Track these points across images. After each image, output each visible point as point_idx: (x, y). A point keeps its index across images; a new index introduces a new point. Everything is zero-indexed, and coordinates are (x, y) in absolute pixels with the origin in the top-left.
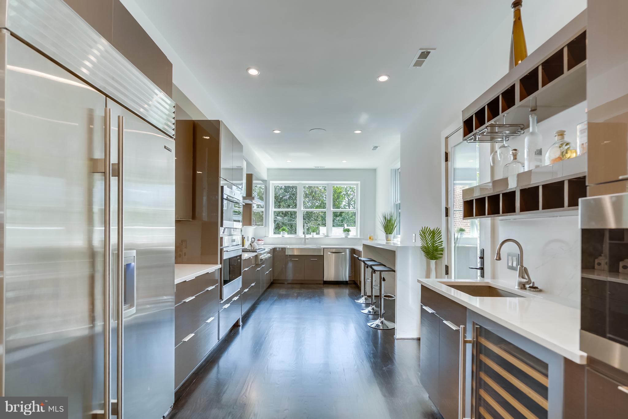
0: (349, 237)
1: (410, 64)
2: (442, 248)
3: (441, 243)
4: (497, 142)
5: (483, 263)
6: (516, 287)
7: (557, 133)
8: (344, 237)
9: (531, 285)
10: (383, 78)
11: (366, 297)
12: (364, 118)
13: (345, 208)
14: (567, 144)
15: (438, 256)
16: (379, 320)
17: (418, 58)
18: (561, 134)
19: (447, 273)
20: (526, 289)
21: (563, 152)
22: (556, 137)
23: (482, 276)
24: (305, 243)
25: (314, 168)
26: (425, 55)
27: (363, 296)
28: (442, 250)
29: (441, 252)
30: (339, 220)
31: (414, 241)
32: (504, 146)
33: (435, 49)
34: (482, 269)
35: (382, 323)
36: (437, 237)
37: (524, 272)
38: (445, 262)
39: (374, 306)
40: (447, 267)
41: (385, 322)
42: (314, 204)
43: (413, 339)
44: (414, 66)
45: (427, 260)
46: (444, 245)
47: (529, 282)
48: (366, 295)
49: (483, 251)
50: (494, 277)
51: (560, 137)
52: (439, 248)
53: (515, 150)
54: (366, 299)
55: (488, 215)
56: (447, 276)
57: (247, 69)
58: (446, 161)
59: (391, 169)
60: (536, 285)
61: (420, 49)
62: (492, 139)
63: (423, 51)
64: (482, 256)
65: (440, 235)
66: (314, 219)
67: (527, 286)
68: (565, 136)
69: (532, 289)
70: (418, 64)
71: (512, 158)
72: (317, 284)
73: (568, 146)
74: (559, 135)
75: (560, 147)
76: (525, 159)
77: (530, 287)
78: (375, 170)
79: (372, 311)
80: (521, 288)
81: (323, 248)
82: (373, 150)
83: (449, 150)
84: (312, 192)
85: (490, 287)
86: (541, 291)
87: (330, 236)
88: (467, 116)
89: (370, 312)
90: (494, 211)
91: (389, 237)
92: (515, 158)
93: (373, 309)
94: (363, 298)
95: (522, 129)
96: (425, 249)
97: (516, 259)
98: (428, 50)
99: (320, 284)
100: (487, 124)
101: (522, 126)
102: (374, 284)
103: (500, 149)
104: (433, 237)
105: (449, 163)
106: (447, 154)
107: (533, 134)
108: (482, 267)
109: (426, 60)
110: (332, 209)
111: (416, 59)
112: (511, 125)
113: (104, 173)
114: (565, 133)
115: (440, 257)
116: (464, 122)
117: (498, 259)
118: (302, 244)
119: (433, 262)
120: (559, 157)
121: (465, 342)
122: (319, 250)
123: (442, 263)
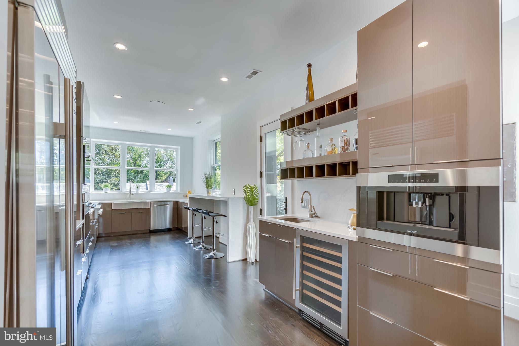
0: (171, 192)
1: (245, 75)
2: (258, 198)
3: (257, 195)
4: (297, 137)
5: (286, 206)
6: (308, 217)
7: (330, 139)
8: (166, 192)
9: (315, 215)
10: (224, 79)
11: (194, 238)
12: (201, 101)
13: (146, 167)
14: (334, 145)
15: (255, 203)
16: (212, 252)
17: (250, 74)
18: (332, 140)
19: (261, 214)
20: (313, 217)
21: (333, 149)
22: (330, 141)
23: (286, 213)
24: (130, 198)
25: (140, 131)
26: (254, 73)
27: (190, 238)
28: (258, 199)
29: (257, 201)
30: (140, 177)
31: (233, 194)
32: (301, 140)
33: (261, 72)
34: (286, 209)
35: (214, 254)
36: (256, 190)
37: (312, 208)
38: (259, 206)
39: (204, 244)
40: (261, 210)
41: (217, 253)
42: (115, 161)
43: (239, 261)
44: (246, 77)
45: (247, 206)
46: (260, 196)
47: (315, 213)
48: (194, 237)
49: (286, 199)
50: (293, 213)
51: (331, 141)
52: (256, 198)
53: (309, 143)
54: (194, 240)
55: (297, 178)
56: (261, 215)
57: (115, 43)
58: (260, 142)
59: (209, 140)
60: (317, 215)
61: (253, 69)
62: (292, 135)
63: (255, 71)
64: (286, 202)
65: (257, 189)
66: (115, 175)
67: (313, 216)
68: (333, 141)
69: (316, 217)
70: (249, 77)
71: (307, 148)
72: (144, 233)
73: (335, 146)
74: (330, 140)
75: (332, 146)
76: (315, 149)
77: (315, 216)
78: (192, 139)
79: (202, 247)
80: (311, 217)
81: (150, 202)
82: (197, 124)
83: (263, 135)
84: (112, 150)
85: (294, 218)
86: (319, 218)
87: (153, 191)
88: (284, 119)
89: (201, 248)
90: (292, 176)
91: (210, 191)
92: (308, 148)
93: (203, 246)
94: (192, 239)
95: (309, 132)
96: (246, 199)
97: (307, 202)
98: (258, 71)
99: (146, 233)
100: (296, 127)
101: (309, 130)
102: (204, 227)
103: (300, 141)
104: (252, 190)
105: (262, 143)
106: (261, 137)
107: (318, 137)
108: (286, 208)
109: (255, 76)
110: (126, 167)
111: (249, 74)
112: (305, 129)
113: (65, 137)
114: (333, 139)
115: (257, 204)
116: (281, 122)
117: (302, 202)
118: (126, 199)
119: (251, 208)
120: (331, 151)
121: (296, 247)
122: (145, 203)
123: (257, 207)
